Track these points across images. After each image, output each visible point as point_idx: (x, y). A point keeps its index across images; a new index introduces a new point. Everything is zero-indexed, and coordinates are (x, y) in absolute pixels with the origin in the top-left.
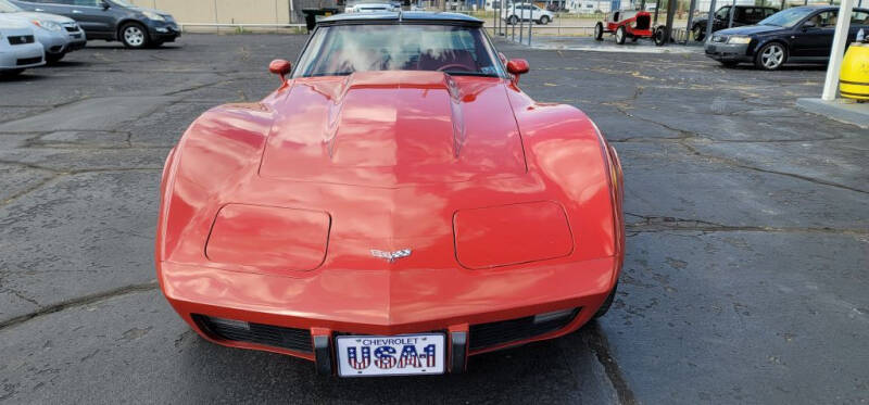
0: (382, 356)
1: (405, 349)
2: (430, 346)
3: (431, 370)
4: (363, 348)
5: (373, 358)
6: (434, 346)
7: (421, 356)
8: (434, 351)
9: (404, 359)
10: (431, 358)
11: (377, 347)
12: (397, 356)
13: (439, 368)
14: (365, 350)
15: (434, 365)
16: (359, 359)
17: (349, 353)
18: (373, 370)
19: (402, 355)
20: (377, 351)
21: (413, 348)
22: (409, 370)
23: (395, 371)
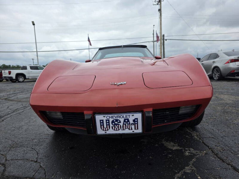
0: (115, 124)
1: (125, 121)
2: (135, 119)
3: (136, 131)
4: (106, 120)
5: (111, 125)
6: (137, 119)
7: (132, 124)
8: (137, 121)
9: (124, 125)
10: (136, 125)
11: (113, 119)
12: (121, 124)
13: (140, 130)
14: (108, 121)
15: (138, 129)
16: (105, 126)
17: (101, 123)
18: (111, 131)
19: (124, 124)
20: (113, 122)
21: (128, 120)
22: (127, 131)
23: (121, 132)
